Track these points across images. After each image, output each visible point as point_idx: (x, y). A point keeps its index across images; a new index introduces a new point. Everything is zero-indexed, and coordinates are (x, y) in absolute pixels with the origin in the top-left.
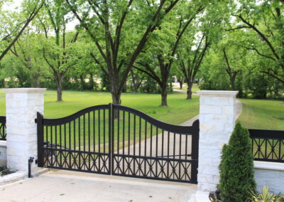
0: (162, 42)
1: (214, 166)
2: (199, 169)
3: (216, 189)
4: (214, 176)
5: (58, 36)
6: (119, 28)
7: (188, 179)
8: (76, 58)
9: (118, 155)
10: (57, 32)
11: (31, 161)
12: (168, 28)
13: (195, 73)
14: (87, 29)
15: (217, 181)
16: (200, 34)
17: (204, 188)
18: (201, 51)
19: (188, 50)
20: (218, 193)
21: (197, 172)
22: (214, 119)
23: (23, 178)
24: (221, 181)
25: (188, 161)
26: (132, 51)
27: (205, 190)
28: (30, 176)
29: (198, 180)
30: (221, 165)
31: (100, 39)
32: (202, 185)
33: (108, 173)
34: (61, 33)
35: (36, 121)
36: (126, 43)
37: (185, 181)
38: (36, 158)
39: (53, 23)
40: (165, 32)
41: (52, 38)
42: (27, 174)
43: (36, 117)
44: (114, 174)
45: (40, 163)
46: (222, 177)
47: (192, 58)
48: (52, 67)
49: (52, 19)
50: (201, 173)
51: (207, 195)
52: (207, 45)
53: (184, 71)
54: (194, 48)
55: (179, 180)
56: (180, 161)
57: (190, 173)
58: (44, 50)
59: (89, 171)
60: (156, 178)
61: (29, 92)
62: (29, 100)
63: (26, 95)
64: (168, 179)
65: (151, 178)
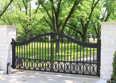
0: (83, 12)
1: (110, 65)
2: (101, 67)
3: (111, 77)
4: (109, 70)
5: (27, 11)
6: (59, 4)
7: (95, 74)
9: (56, 61)
10: (26, 8)
11: (8, 64)
12: (86, 4)
15: (112, 73)
17: (104, 78)
18: (105, 18)
19: (98, 18)
21: (100, 69)
22: (109, 37)
23: (4, 74)
24: (113, 72)
25: (95, 63)
26: (66, 16)
27: (105, 79)
28: (7, 73)
29: (101, 73)
30: (113, 63)
31: (49, 9)
32: (103, 76)
33: (51, 71)
35: (11, 43)
37: (93, 75)
38: (11, 64)
39: (24, 4)
42: (6, 72)
43: (11, 41)
44: (53, 72)
45: (14, 67)
46: (114, 69)
48: (24, 27)
50: (103, 69)
51: (106, 81)
52: (108, 15)
53: (95, 30)
54: (101, 17)
55: (90, 74)
56: (90, 63)
57: (96, 71)
58: (19, 18)
59: (40, 70)
60: (77, 73)
61: (8, 27)
62: (8, 31)
63: (6, 29)
64: (83, 74)
65: (74, 73)
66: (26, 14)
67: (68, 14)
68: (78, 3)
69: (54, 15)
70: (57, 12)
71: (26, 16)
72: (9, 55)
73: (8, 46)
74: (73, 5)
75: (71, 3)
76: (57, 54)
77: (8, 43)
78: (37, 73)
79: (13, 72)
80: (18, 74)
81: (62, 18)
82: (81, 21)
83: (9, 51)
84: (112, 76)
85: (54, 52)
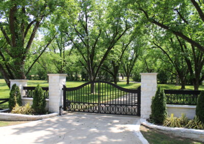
0: (115, 55)
2: (141, 109)
4: (148, 111)
5: (61, 53)
6: (94, 48)
8: (71, 64)
9: (103, 104)
10: (61, 50)
11: (60, 107)
12: (118, 48)
13: (131, 71)
14: (78, 48)
15: (150, 114)
16: (133, 51)
17: (144, 117)
18: (133, 60)
19: (127, 59)
20: (150, 118)
21: (140, 110)
22: (148, 85)
23: (57, 115)
24: (152, 113)
25: (136, 105)
26: (100, 59)
28: (60, 115)
29: (141, 114)
31: (85, 53)
33: (98, 113)
34: (62, 51)
35: (63, 89)
36: (97, 55)
37: (135, 115)
38: (63, 107)
39: (59, 46)
40: (116, 50)
41: (58, 54)
43: (63, 87)
44: (100, 113)
45: (65, 109)
46: (152, 110)
47: (129, 63)
48: (58, 68)
49: (58, 44)
50: (143, 110)
51: (145, 120)
52: (137, 56)
53: (125, 70)
54: (130, 58)
55: (132, 115)
56: (132, 106)
57: (136, 111)
58: (54, 60)
59: (89, 112)
60: (121, 114)
61: (60, 75)
62: (60, 79)
63: (59, 77)
64: (126, 114)
65: (118, 114)
66: (61, 55)
67: (102, 58)
68: (111, 48)
69: (89, 59)
70: (92, 55)
71: (60, 58)
72: (61, 99)
73: (60, 91)
74: (107, 49)
75: (106, 48)
76: (92, 94)
77: (60, 89)
78: (86, 114)
79: (65, 114)
80: (69, 115)
81: (96, 61)
82: (113, 63)
83: (61, 96)
84: (150, 115)
85: (90, 92)
